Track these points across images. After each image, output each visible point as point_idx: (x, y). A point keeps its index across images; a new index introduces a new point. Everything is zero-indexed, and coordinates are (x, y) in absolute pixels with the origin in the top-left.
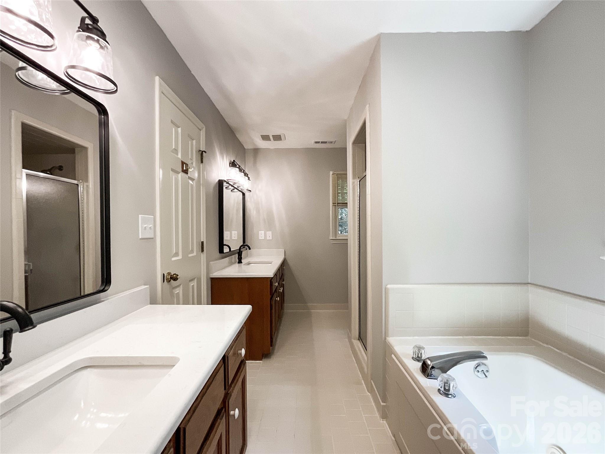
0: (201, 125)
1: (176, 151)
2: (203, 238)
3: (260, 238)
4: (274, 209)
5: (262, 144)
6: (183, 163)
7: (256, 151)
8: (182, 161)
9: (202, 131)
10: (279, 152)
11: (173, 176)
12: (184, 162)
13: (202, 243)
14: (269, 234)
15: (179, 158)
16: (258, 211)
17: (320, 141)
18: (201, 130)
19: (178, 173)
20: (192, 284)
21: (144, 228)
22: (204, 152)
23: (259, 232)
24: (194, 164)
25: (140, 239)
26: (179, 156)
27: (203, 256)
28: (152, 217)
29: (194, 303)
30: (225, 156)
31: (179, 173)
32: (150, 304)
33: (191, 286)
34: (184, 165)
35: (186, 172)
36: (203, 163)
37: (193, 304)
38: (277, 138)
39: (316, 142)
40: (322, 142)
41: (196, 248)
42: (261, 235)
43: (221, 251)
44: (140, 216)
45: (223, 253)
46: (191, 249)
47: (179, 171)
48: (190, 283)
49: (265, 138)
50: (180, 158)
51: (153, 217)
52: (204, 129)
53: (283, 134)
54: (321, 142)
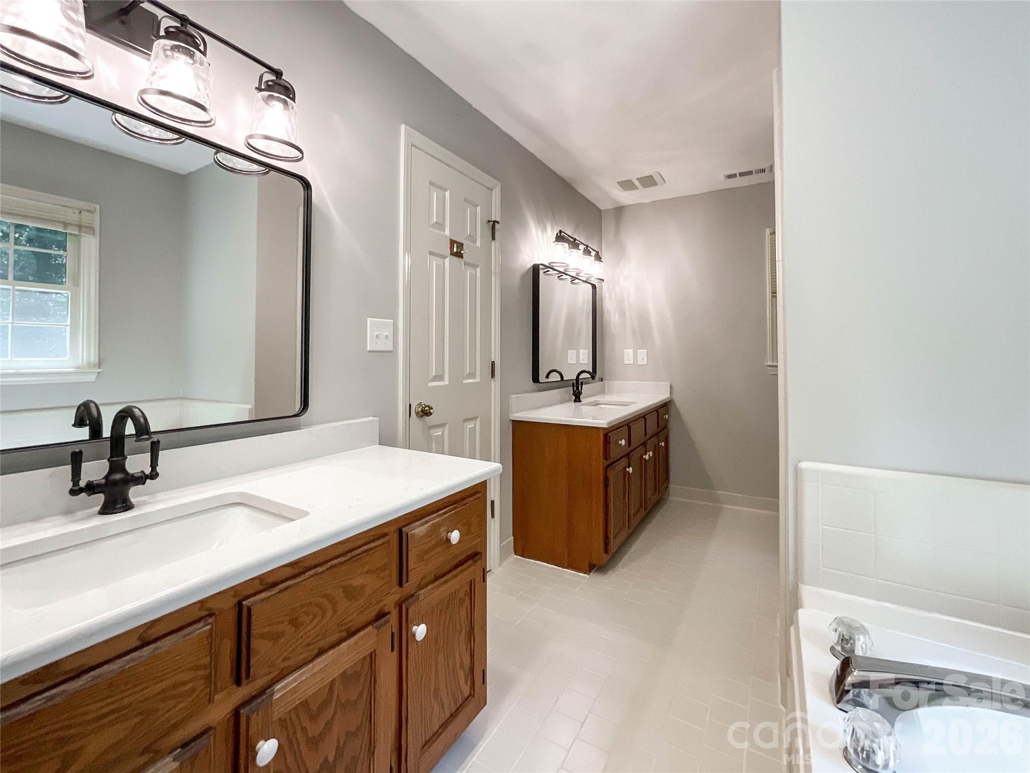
0: (490, 181)
1: (440, 225)
2: (496, 356)
3: (626, 362)
4: (652, 309)
5: (626, 198)
6: (452, 242)
7: (619, 211)
8: (450, 239)
9: (494, 191)
10: (659, 206)
11: (435, 262)
12: (454, 241)
13: (493, 363)
14: (642, 354)
15: (446, 236)
16: (623, 313)
17: (737, 171)
18: (492, 190)
19: (444, 257)
20: (470, 425)
21: (375, 336)
22: (496, 223)
23: (623, 351)
24: (477, 243)
25: (369, 351)
26: (446, 233)
27: (495, 385)
28: (390, 322)
29: (475, 457)
30: (550, 226)
31: (447, 257)
32: (380, 444)
33: (468, 429)
34: (455, 244)
35: (459, 255)
36: (494, 239)
37: (473, 457)
38: (648, 181)
39: (730, 177)
40: (742, 174)
41: (481, 371)
42: (628, 355)
43: (536, 378)
44: (369, 319)
45: (539, 382)
46: (468, 372)
47: (446, 255)
48: (466, 424)
49: (627, 185)
50: (448, 235)
51: (392, 321)
52: (498, 189)
53: (657, 172)
54: (740, 173)
